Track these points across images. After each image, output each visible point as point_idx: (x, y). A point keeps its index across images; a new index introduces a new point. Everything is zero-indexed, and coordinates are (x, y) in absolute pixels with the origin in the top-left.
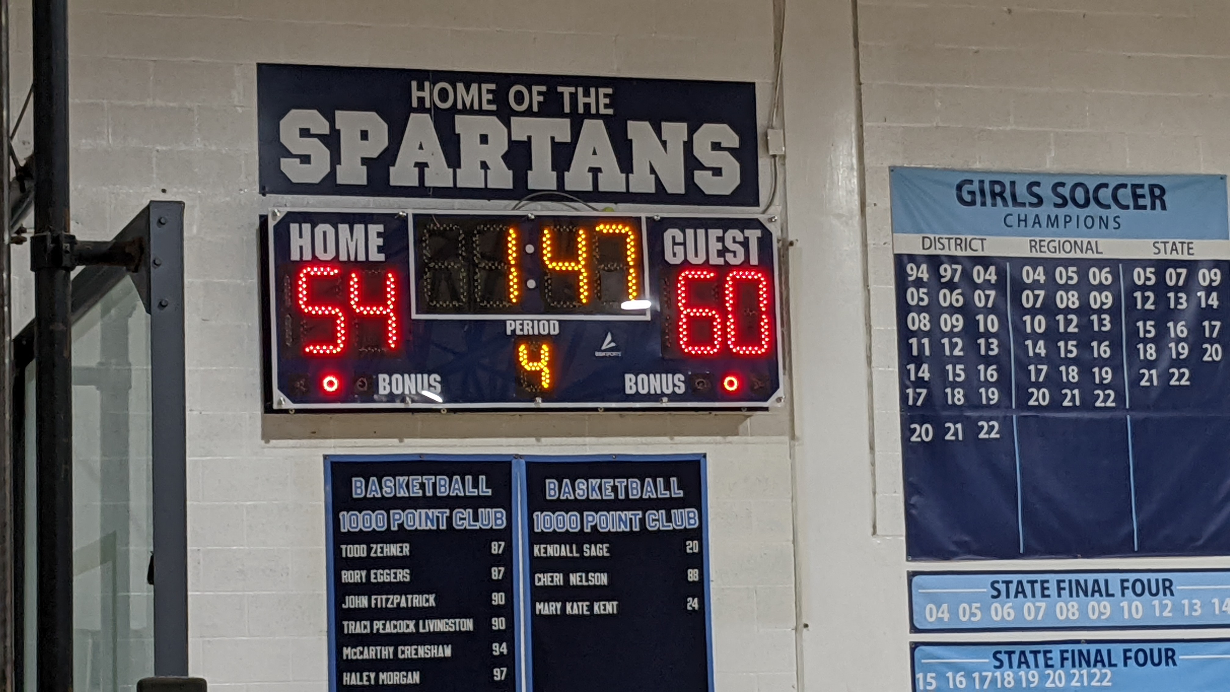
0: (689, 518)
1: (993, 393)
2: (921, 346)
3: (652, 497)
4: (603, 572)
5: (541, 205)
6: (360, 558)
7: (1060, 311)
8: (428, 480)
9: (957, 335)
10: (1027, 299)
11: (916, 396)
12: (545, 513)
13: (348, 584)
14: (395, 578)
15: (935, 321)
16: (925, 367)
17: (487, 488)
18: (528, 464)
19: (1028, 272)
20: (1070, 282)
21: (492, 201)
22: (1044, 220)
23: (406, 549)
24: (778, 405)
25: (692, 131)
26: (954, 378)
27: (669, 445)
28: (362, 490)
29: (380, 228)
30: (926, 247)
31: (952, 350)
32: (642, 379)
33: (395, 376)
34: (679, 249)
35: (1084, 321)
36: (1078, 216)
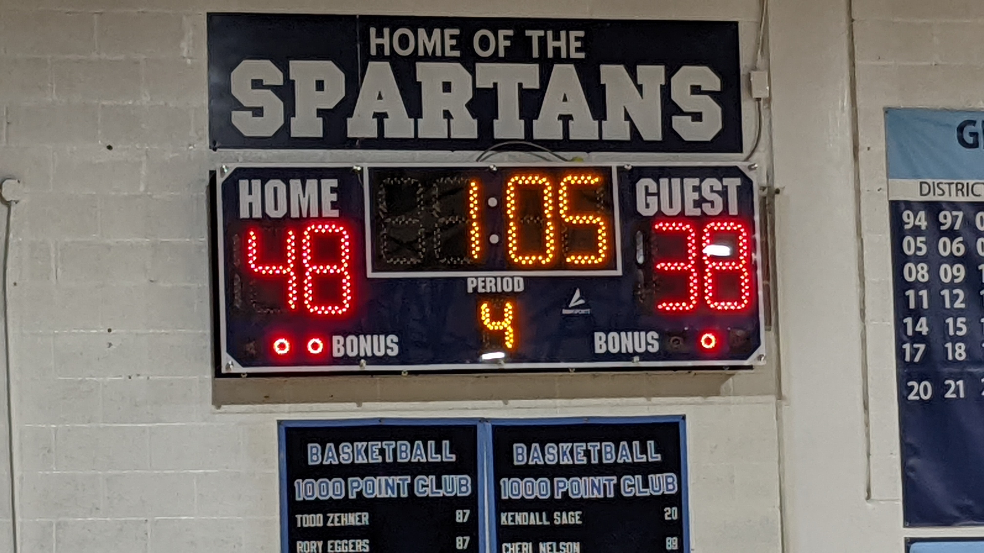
0: (668, 484)
2: (919, 299)
3: (627, 461)
4: (576, 542)
5: (505, 155)
6: (316, 528)
8: (389, 446)
9: (959, 286)
11: (914, 352)
12: (512, 479)
14: (354, 548)
15: (934, 272)
16: (923, 320)
17: (450, 453)
18: (493, 427)
21: (455, 152)
23: (366, 518)
24: (762, 363)
25: (669, 74)
26: (955, 332)
27: (646, 407)
28: (318, 457)
29: (334, 183)
30: (924, 193)
31: (952, 302)
32: (613, 338)
33: (350, 338)
34: (653, 200)
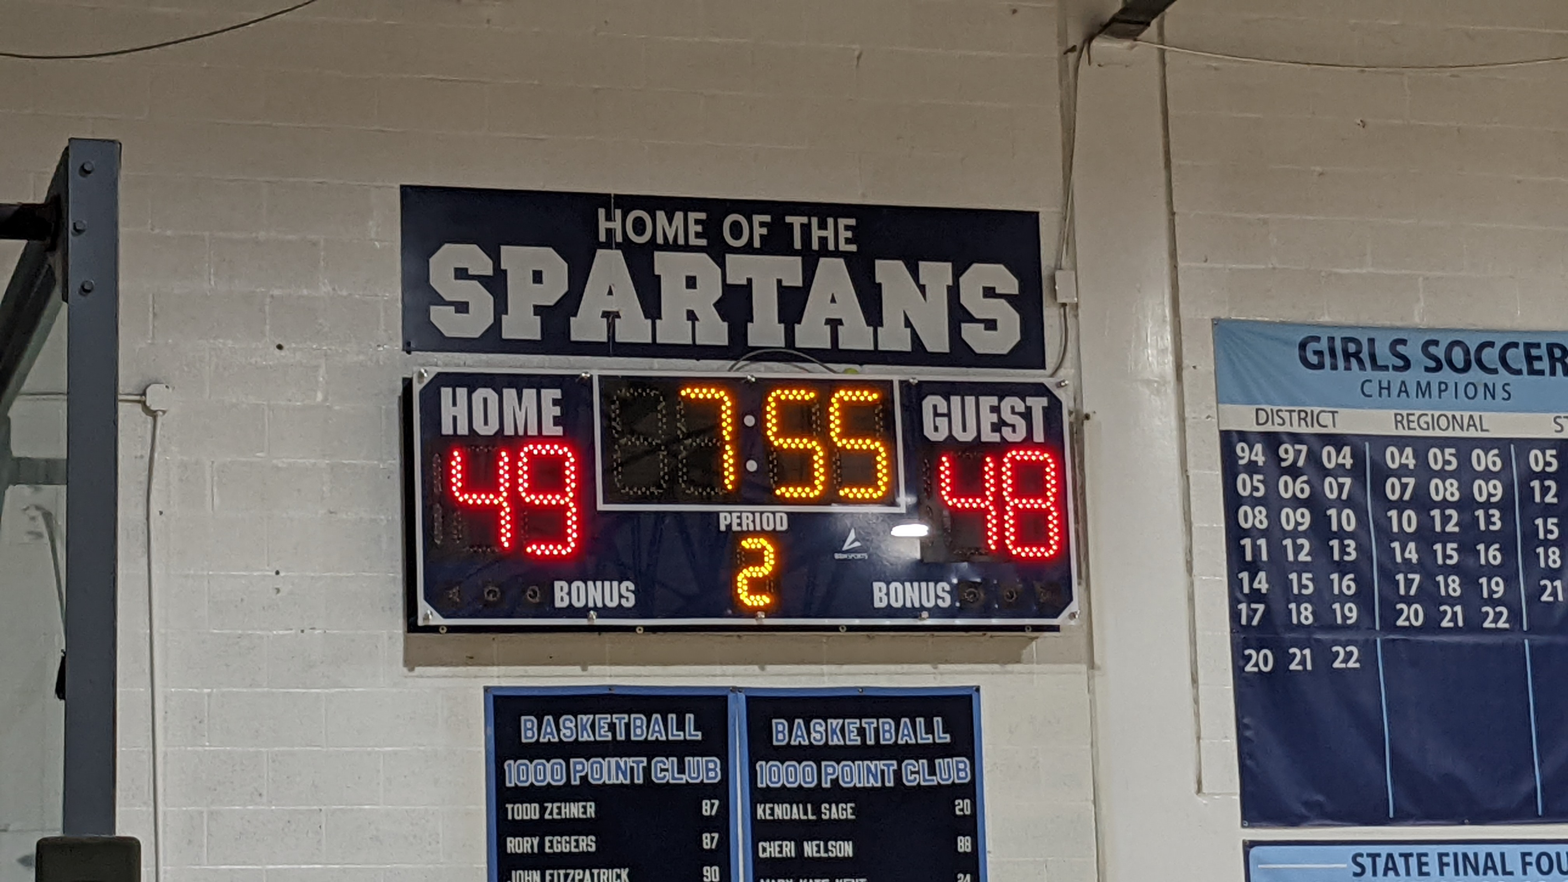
0: (958, 770)
1: (1350, 610)
2: (1256, 549)
3: (910, 742)
4: (847, 840)
5: (765, 366)
6: (531, 820)
7: (1435, 505)
8: (620, 720)
9: (1304, 534)
10: (1393, 489)
11: (1251, 613)
12: (771, 763)
13: (516, 853)
14: (577, 847)
15: (1274, 517)
16: (1262, 575)
17: (695, 730)
18: (747, 698)
19: (1392, 454)
20: (1447, 468)
21: (701, 361)
22: (1412, 389)
23: (591, 809)
24: (1072, 623)
25: (958, 273)
26: (1300, 590)
27: (932, 675)
28: (533, 733)
29: (557, 393)
30: (1261, 422)
31: (1296, 554)
32: (896, 589)
33: (575, 584)
34: (942, 422)
35: (1467, 517)
36: (1456, 384)
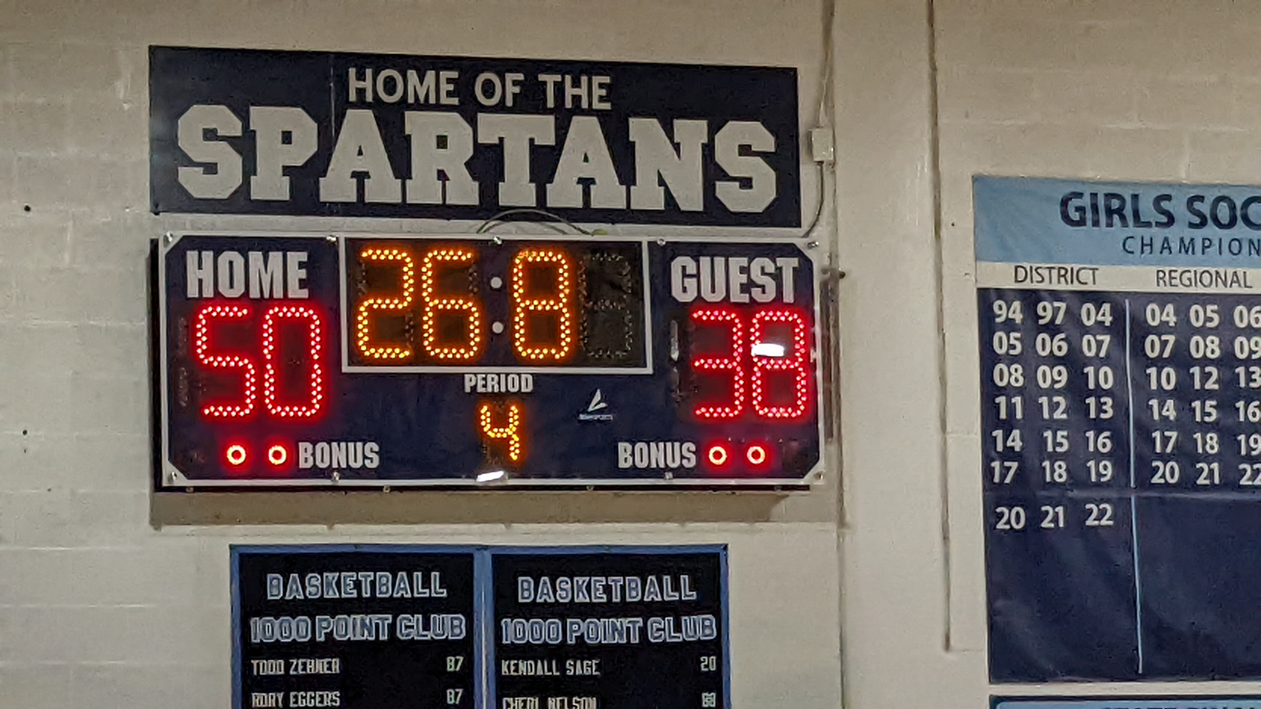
0: (704, 627)
1: (1105, 468)
2: (1011, 408)
3: (656, 599)
4: (592, 697)
5: (512, 226)
6: (276, 676)
7: (1195, 362)
8: (366, 577)
10: (1152, 346)
11: (1004, 472)
12: (516, 620)
14: (322, 702)
15: (1030, 375)
16: (1016, 433)
17: (441, 587)
18: (493, 556)
19: (1153, 311)
20: (1209, 325)
21: (452, 221)
22: (1175, 245)
23: (336, 665)
24: (820, 482)
25: (713, 130)
26: (1054, 448)
27: (679, 534)
28: (279, 590)
29: (303, 256)
30: (1020, 279)
31: (1052, 411)
32: (641, 450)
33: (319, 446)
34: (691, 283)
35: (1228, 375)
36: (1220, 240)
